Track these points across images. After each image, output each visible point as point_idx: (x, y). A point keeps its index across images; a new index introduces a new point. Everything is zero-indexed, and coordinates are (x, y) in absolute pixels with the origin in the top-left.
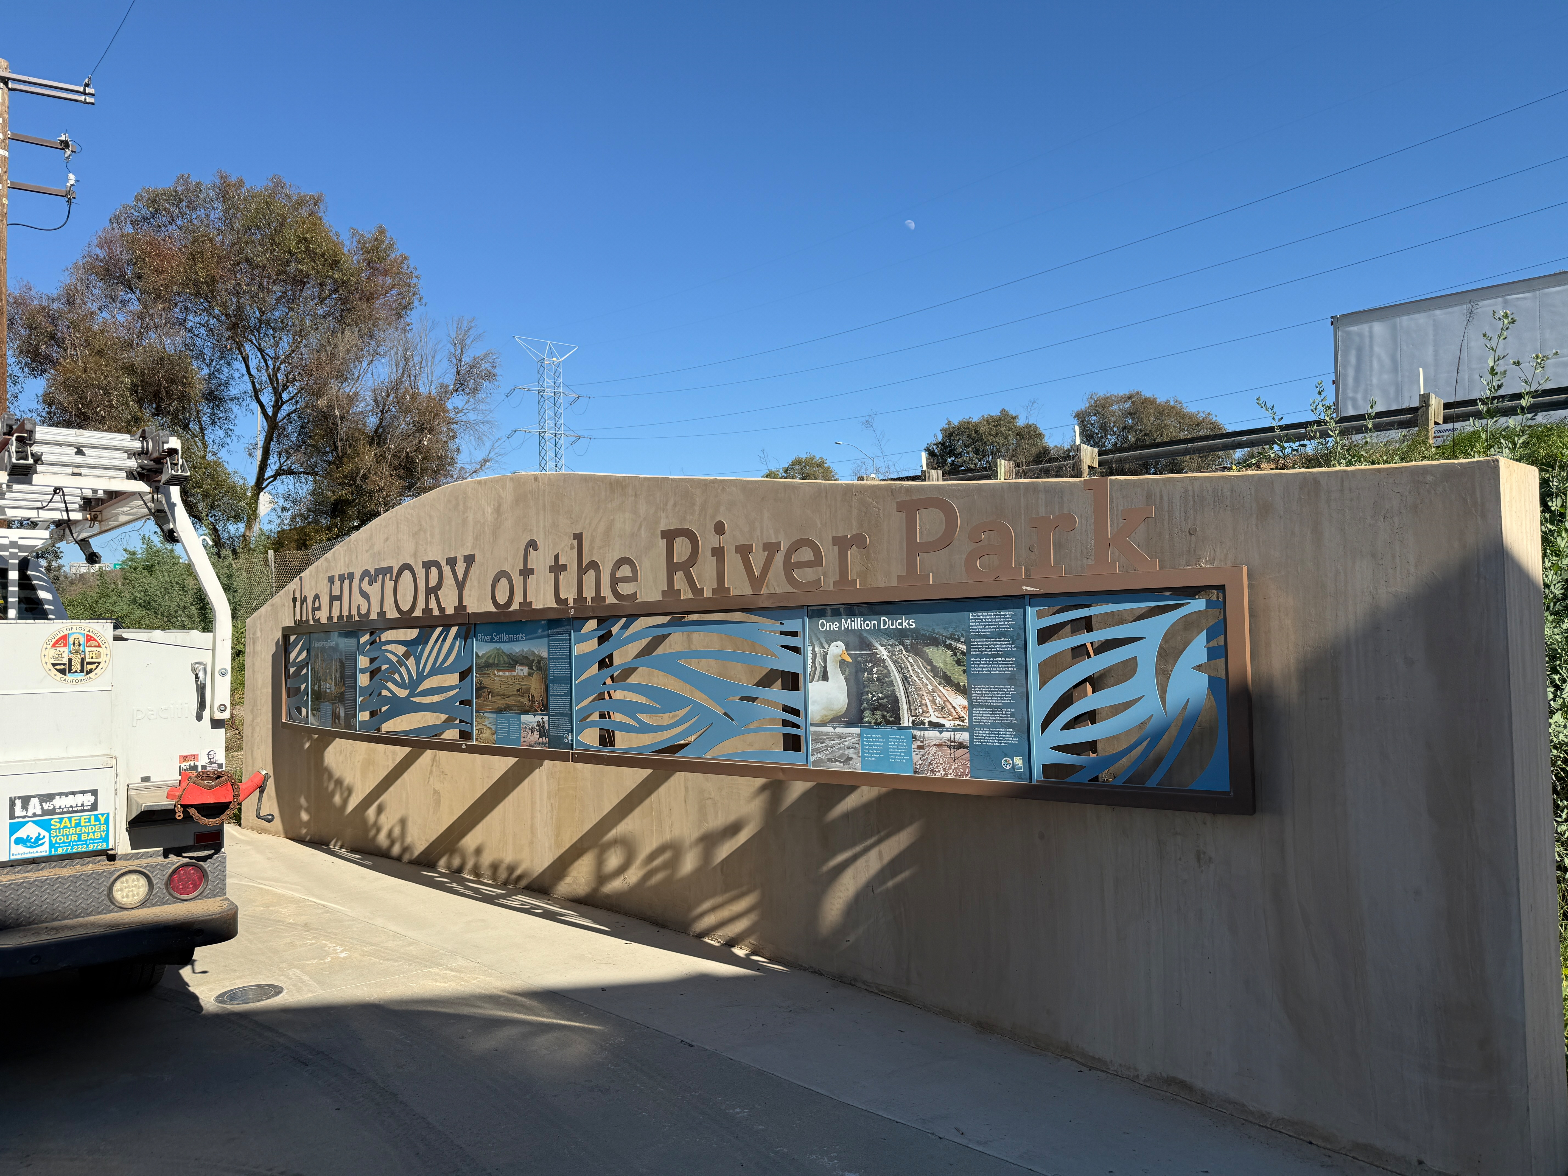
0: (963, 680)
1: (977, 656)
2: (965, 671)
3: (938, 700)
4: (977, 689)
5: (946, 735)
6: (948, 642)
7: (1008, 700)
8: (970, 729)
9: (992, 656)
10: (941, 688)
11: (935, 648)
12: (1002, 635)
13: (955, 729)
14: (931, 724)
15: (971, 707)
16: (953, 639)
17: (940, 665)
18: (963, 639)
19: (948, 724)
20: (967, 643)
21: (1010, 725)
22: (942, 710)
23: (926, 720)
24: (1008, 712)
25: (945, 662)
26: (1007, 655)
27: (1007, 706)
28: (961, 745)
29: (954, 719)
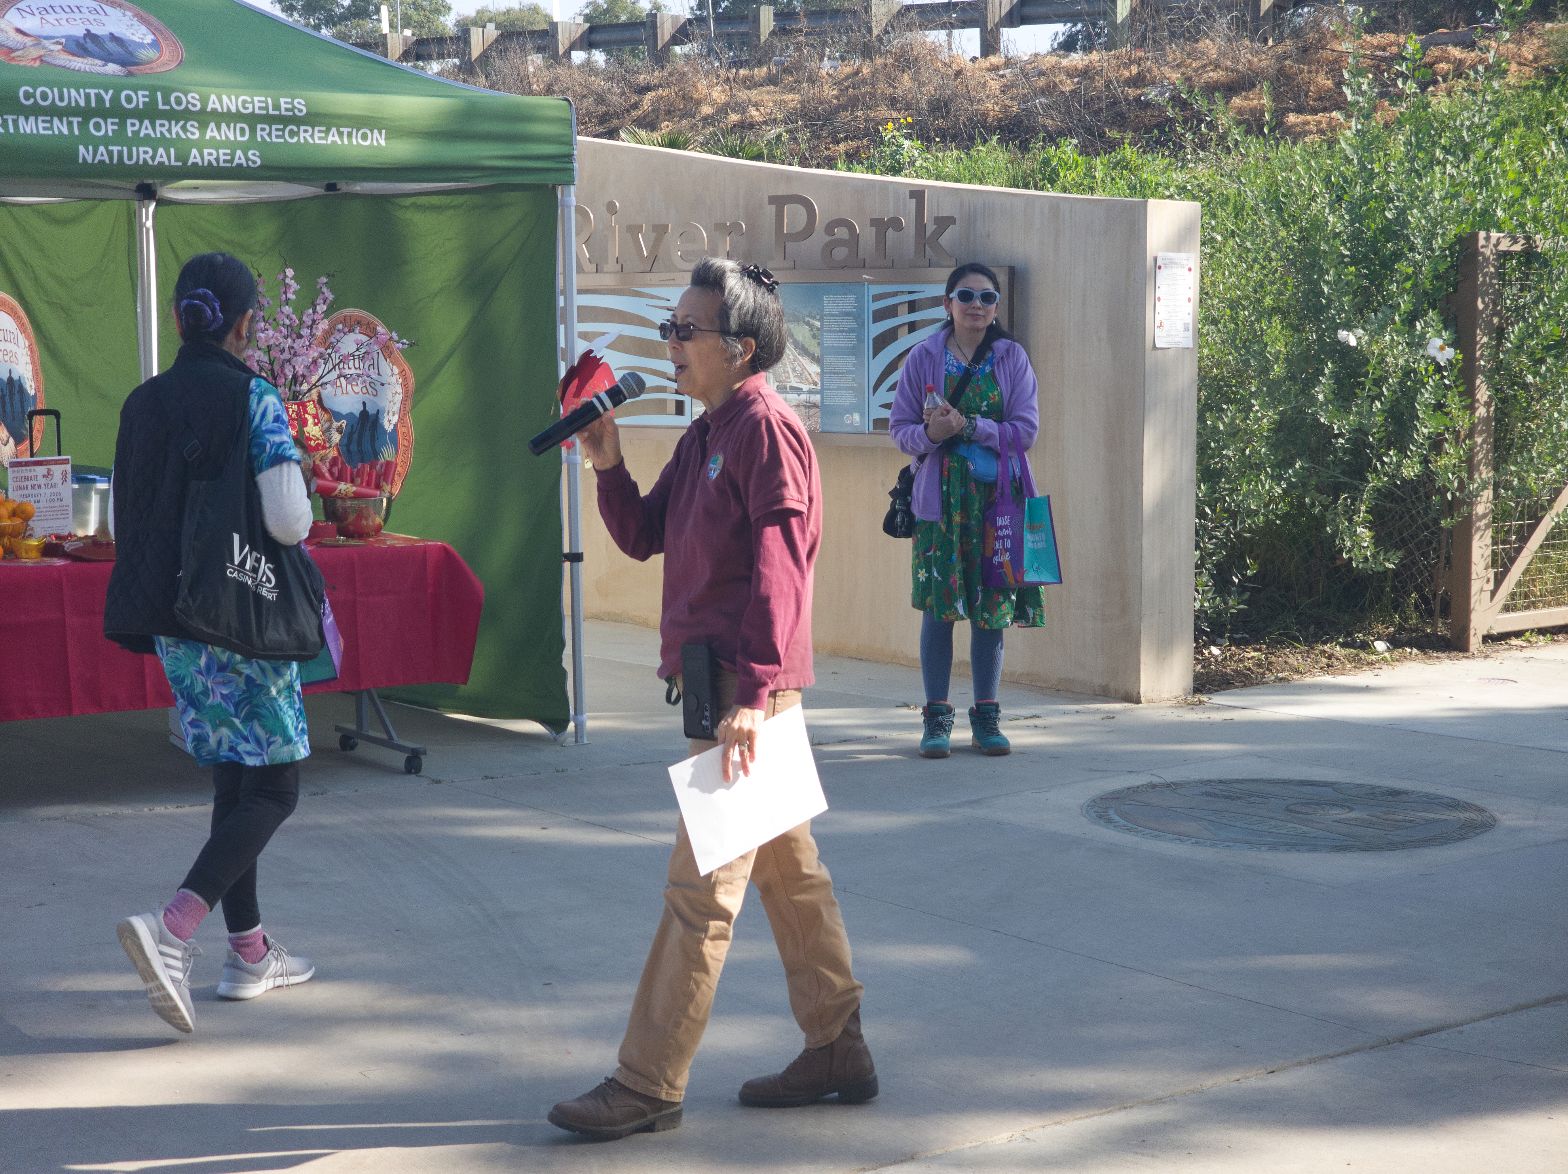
0: (817, 352)
1: (829, 331)
2: (819, 344)
3: (798, 368)
4: (828, 359)
5: (803, 397)
6: (807, 319)
7: (851, 368)
8: (821, 392)
9: (840, 331)
10: (800, 358)
11: (796, 324)
12: (847, 314)
13: (810, 392)
14: (792, 388)
15: (822, 374)
16: (811, 317)
17: (800, 338)
18: (818, 317)
19: (805, 388)
20: (821, 320)
21: (850, 388)
22: (800, 376)
23: (788, 385)
24: (850, 377)
25: (804, 336)
26: (851, 330)
27: (849, 372)
28: (815, 406)
29: (810, 384)
